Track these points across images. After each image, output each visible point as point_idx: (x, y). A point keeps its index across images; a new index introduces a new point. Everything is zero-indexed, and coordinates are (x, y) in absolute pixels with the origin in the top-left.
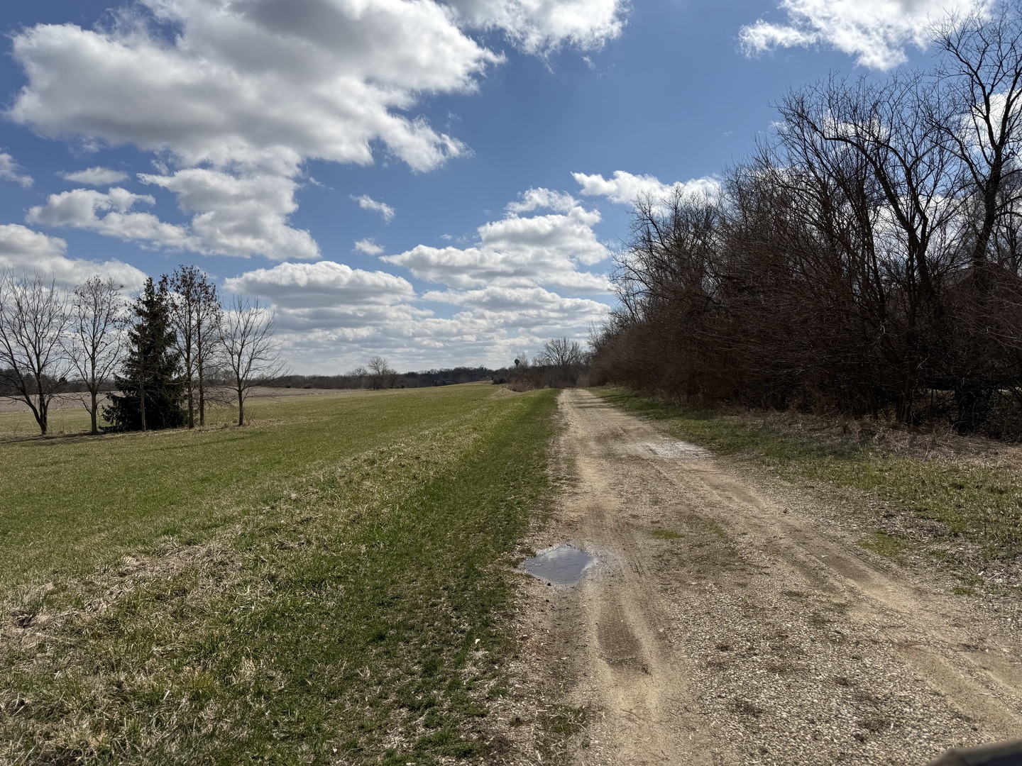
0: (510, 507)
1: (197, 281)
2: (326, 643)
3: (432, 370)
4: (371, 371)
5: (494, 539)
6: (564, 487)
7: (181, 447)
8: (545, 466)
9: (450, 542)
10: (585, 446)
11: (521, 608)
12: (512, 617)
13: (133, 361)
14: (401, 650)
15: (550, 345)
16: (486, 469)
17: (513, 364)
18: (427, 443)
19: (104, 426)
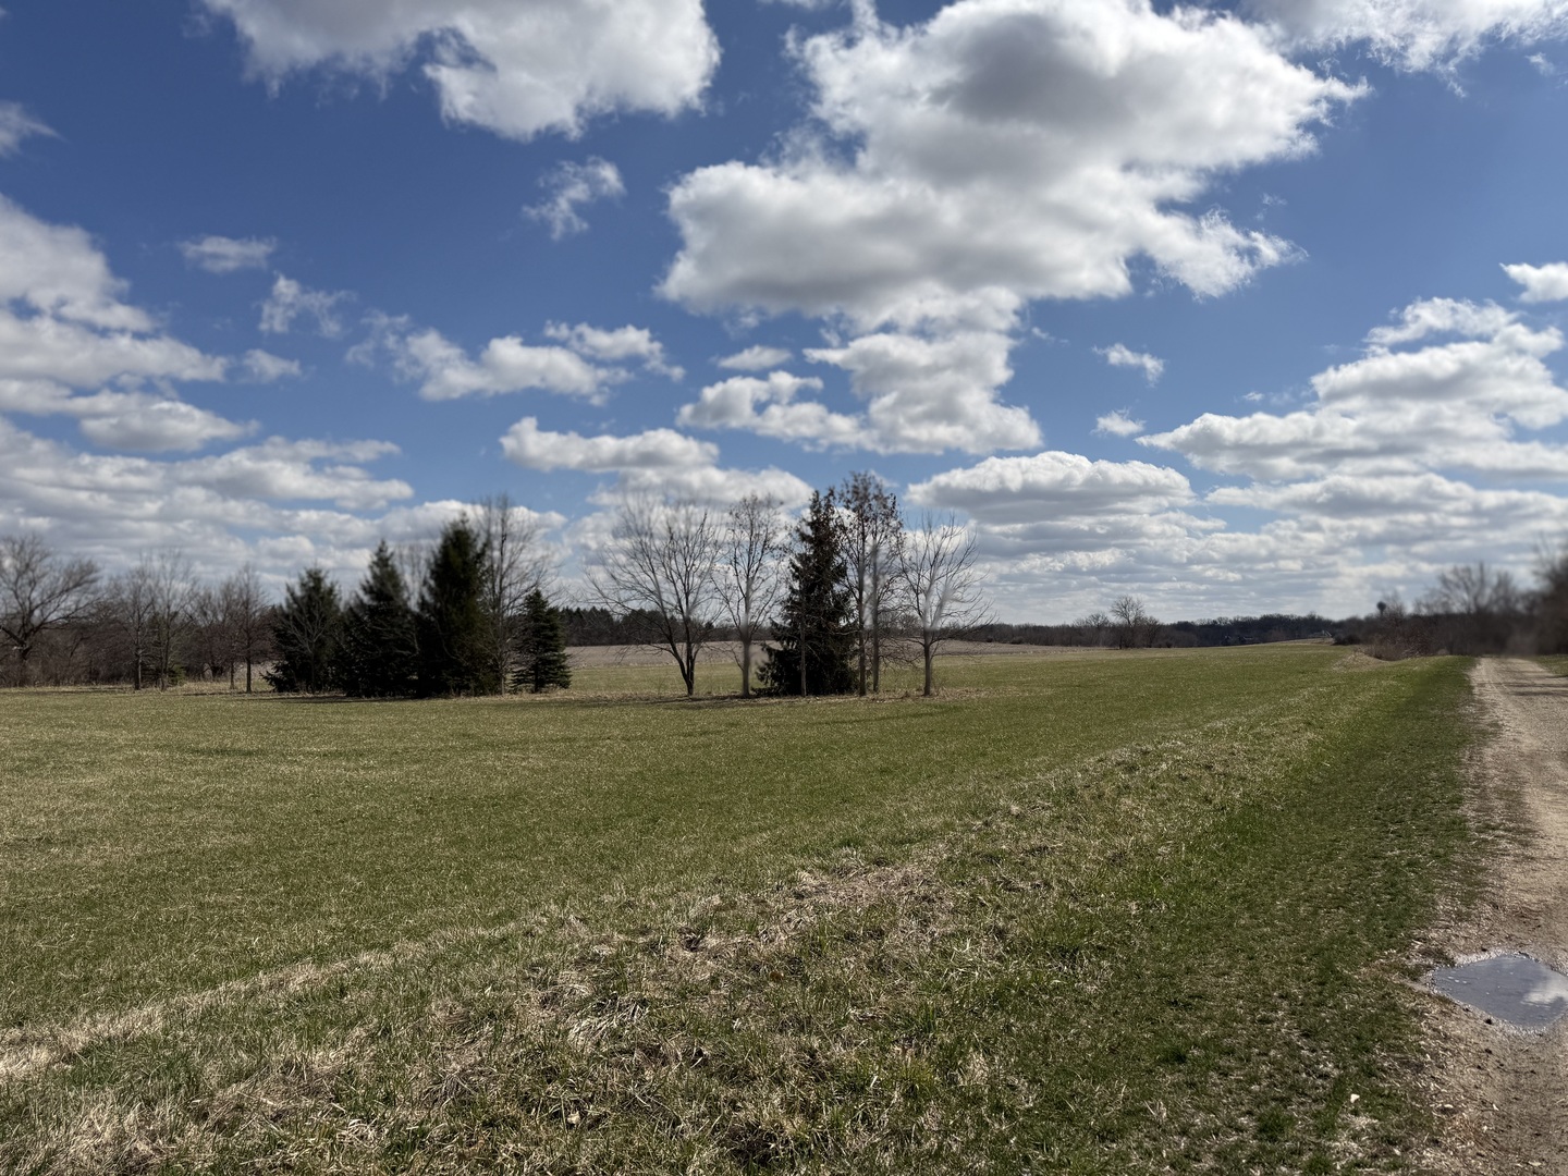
0: (1393, 868)
1: (872, 491)
2: (1090, 1049)
3: (1220, 619)
4: (1114, 619)
5: (1367, 922)
6: (1504, 844)
7: (851, 722)
8: (1459, 801)
9: (1283, 918)
10: (1541, 769)
11: (1435, 1055)
12: (1419, 1068)
13: (793, 602)
14: (1215, 1084)
15: (1450, 577)
16: (1336, 797)
17: (1372, 610)
18: (1223, 744)
19: (756, 687)
